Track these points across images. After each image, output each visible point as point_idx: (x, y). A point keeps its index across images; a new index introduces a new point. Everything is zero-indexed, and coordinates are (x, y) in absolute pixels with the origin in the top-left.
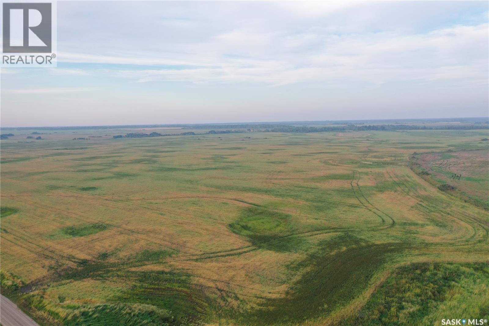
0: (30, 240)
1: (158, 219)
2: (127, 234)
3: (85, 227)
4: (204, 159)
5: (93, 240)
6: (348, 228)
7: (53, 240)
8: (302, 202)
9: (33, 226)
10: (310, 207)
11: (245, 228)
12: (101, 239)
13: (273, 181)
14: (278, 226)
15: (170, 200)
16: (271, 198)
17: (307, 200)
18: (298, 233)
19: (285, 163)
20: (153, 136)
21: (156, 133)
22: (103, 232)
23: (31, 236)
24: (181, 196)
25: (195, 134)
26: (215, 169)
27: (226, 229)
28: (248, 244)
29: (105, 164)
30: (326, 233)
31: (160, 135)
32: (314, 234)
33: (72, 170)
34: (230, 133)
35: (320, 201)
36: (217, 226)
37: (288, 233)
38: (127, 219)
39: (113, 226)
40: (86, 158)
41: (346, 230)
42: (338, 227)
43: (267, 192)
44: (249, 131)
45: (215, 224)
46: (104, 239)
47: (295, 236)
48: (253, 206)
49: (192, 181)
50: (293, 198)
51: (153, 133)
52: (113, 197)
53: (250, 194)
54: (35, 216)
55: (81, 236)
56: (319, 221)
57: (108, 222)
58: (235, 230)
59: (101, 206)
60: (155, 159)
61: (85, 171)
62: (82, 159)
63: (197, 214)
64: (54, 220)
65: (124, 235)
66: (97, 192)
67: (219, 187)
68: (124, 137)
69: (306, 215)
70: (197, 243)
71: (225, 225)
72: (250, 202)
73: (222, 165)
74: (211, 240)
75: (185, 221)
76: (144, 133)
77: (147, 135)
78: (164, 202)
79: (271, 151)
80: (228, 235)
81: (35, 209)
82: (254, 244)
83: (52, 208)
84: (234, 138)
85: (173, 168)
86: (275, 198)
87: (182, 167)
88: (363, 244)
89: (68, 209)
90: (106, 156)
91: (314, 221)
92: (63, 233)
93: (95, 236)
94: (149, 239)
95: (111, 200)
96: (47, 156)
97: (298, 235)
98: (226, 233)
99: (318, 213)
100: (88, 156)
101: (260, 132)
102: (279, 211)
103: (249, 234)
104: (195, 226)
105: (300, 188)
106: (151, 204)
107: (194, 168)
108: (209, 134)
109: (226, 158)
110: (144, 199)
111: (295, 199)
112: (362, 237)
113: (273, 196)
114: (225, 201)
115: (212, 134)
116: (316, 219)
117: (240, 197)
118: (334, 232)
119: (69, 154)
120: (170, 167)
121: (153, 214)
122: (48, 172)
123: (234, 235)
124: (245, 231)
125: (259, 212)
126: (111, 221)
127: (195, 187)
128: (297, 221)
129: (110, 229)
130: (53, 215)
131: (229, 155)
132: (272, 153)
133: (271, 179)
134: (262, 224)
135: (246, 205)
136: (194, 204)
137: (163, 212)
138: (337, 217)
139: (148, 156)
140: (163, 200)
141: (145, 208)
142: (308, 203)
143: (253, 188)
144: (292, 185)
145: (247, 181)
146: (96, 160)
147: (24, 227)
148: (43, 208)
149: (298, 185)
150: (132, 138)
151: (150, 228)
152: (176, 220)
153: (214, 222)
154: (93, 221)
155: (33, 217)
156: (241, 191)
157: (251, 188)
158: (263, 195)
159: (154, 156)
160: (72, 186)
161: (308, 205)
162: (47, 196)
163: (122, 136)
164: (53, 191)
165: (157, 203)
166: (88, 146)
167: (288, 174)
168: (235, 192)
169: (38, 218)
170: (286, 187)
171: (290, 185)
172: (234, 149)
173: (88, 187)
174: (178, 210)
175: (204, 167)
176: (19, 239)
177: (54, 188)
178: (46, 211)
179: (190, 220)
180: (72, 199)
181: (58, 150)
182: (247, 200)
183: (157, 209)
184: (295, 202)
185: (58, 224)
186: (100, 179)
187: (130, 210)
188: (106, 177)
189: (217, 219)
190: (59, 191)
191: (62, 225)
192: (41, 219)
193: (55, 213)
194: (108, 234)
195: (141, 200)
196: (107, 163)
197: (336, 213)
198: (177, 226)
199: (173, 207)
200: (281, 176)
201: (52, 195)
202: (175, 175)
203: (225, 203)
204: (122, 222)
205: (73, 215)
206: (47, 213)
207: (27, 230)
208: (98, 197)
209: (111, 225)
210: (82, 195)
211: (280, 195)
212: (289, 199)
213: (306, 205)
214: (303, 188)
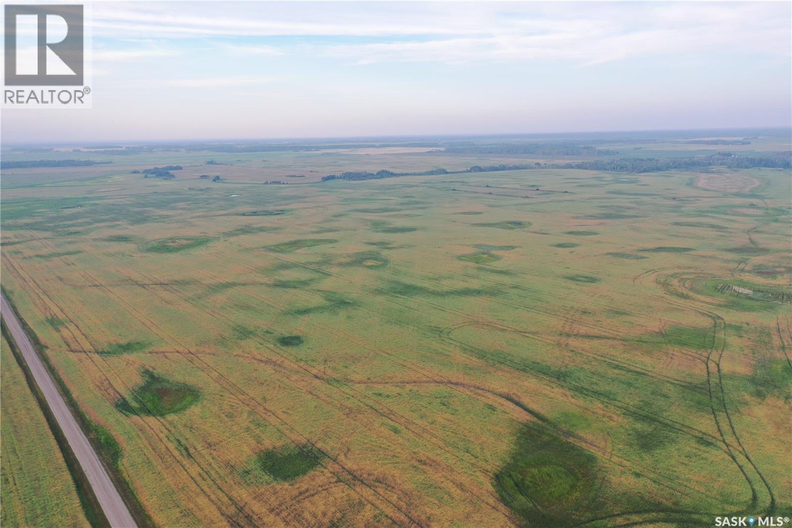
0: (219, 482)
1: (390, 444)
2: (346, 484)
3: (289, 453)
4: (460, 258)
5: (300, 494)
7: (248, 485)
8: (615, 417)
9: (221, 442)
10: (629, 435)
11: (520, 487)
12: (312, 492)
13: (573, 342)
14: (573, 487)
15: (409, 387)
16: (565, 399)
17: (627, 412)
18: (604, 516)
19: (593, 280)
20: (382, 177)
21: (386, 171)
22: (313, 473)
23: (220, 471)
24: (425, 379)
25: (446, 173)
26: (479, 292)
27: (491, 488)
29: (311, 263)
31: (392, 175)
32: (631, 522)
33: (266, 280)
34: (506, 170)
35: (647, 417)
36: (477, 477)
37: (589, 515)
38: (346, 439)
39: (326, 455)
40: (285, 244)
41: (686, 517)
42: (673, 507)
43: (560, 377)
44: (537, 166)
45: (475, 472)
46: (316, 494)
47: (598, 523)
48: (535, 419)
49: (441, 332)
50: (602, 403)
51: (382, 170)
52: (325, 368)
53: (531, 382)
54: (223, 415)
55: (285, 478)
56: (642, 481)
57: (319, 445)
58: (504, 493)
59: (309, 397)
60: (385, 253)
61: (283, 285)
62: (277, 246)
63: (448, 436)
64: (248, 429)
65: (342, 486)
66: (300, 351)
67: (482, 355)
68: (338, 178)
69: (620, 459)
71: (489, 475)
72: (532, 406)
73: (490, 280)
74: (468, 517)
75: (430, 455)
76: (368, 172)
77: (372, 174)
78: (399, 394)
79: (573, 239)
80: (493, 507)
81: (221, 394)
83: (243, 393)
84: (512, 186)
85: (412, 286)
86: (573, 400)
87: (426, 284)
89: (264, 399)
90: (314, 240)
91: (632, 480)
92: (260, 467)
93: (304, 484)
94: (378, 502)
95: (323, 379)
96: (230, 234)
97: (605, 521)
98: (491, 501)
99: (641, 457)
100: (287, 240)
101: (557, 168)
102: (578, 444)
103: (525, 507)
104: (444, 473)
105: (617, 371)
106: (380, 398)
107: (445, 289)
108: (470, 171)
109: (497, 258)
110: (369, 381)
111: (607, 406)
113: (568, 393)
114: (492, 399)
115: (475, 171)
116: (638, 475)
117: (515, 391)
118: (666, 521)
119: (261, 229)
120: (407, 281)
121: (382, 429)
122: (234, 284)
123: (502, 507)
124: (521, 497)
125: (544, 440)
126: (324, 442)
127: (446, 350)
128: (604, 477)
129: (323, 464)
130: (245, 416)
131: (502, 248)
132: (573, 245)
133: (568, 335)
134: (548, 478)
135: (525, 417)
136: (444, 405)
137: (397, 425)
138: (674, 473)
139: (374, 244)
140: (398, 388)
141: (371, 407)
142: (626, 421)
143: (538, 363)
144: (603, 359)
145: (528, 337)
146: (299, 251)
147: (210, 445)
148: (231, 393)
149: (613, 360)
150: (349, 182)
151: (379, 470)
152: (416, 450)
153: (473, 464)
154: (299, 438)
155: (219, 417)
156: (517, 369)
157: (534, 363)
158: (553, 387)
159: (383, 245)
160: (267, 332)
161: (627, 427)
162: (235, 356)
163: (335, 176)
164: (243, 343)
165: (388, 396)
166: (287, 204)
167: (598, 321)
168: (507, 372)
169: (226, 419)
170: (593, 363)
171: (599, 358)
172: (510, 228)
173: (290, 335)
174: (419, 422)
175: (460, 285)
176: (206, 476)
177: (244, 333)
178: (236, 401)
179: (438, 455)
180: (269, 369)
181: (244, 215)
182: (526, 401)
183: (388, 414)
184: (604, 416)
185: (253, 442)
186: (306, 311)
187: (349, 413)
188: (314, 307)
189: (478, 455)
190: (250, 344)
191: (259, 444)
192: (230, 423)
193: (247, 408)
194: (320, 480)
195: (366, 383)
196: (314, 263)
197: (673, 462)
198: (418, 469)
199: (412, 411)
200: (585, 328)
201: (242, 354)
202: (415, 310)
203: (491, 408)
204: (339, 445)
205: (272, 419)
206: (237, 408)
207: (215, 453)
208: (304, 367)
209: (325, 452)
210: (283, 359)
211: (580, 390)
212: (595, 403)
213: (622, 427)
214: (621, 369)
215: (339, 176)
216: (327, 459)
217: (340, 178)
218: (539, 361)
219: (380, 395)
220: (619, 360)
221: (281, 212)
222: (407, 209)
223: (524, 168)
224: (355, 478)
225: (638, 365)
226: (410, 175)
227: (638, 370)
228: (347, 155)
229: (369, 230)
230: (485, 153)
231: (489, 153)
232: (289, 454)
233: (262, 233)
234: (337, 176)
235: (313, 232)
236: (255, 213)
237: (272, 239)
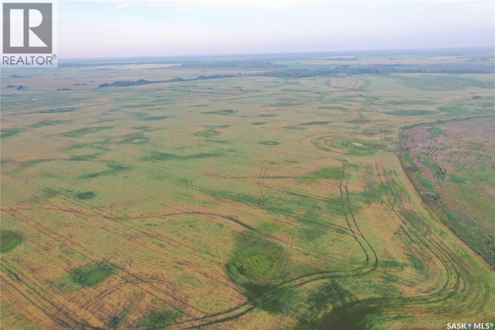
0: (42, 294)
1: (158, 255)
2: (132, 283)
4: (195, 134)
5: (101, 293)
6: (335, 272)
7: (64, 293)
8: (293, 223)
9: (41, 267)
10: (301, 232)
11: (241, 270)
12: (109, 291)
13: (267, 182)
14: (271, 266)
15: (168, 218)
16: (264, 215)
17: (299, 219)
18: (289, 280)
19: (276, 143)
20: (140, 84)
21: (143, 80)
22: (109, 279)
23: (42, 287)
24: (178, 212)
25: (183, 80)
26: (208, 155)
27: (223, 273)
28: (245, 299)
29: (96, 143)
30: (315, 280)
31: (148, 82)
32: (304, 281)
33: (64, 156)
34: (221, 77)
35: (310, 221)
36: (215, 268)
37: (281, 281)
38: (130, 255)
39: (117, 267)
40: (76, 131)
41: (333, 274)
42: (326, 270)
43: (260, 203)
45: (213, 265)
46: (112, 292)
47: (286, 285)
48: (247, 229)
49: (187, 182)
50: (285, 215)
51: (140, 80)
52: (111, 211)
53: (243, 208)
54: (41, 250)
55: (90, 285)
56: (309, 257)
57: (112, 261)
58: (231, 275)
59: (102, 231)
60: (146, 134)
61: (78, 159)
62: (71, 133)
63: (195, 245)
64: (60, 257)
65: (129, 284)
66: (94, 202)
67: (213, 194)
68: (110, 85)
69: (296, 247)
70: (198, 299)
71: (222, 266)
72: (245, 222)
73: (215, 147)
74: (210, 292)
75: (185, 258)
76: (130, 81)
77: (134, 82)
78: (162, 223)
79: (263, 119)
80: (226, 285)
81: (38, 235)
82: (250, 300)
83: (55, 233)
84: (225, 88)
85: (166, 154)
86: (268, 216)
87: (175, 153)
88: (347, 299)
89: (71, 236)
90: (97, 128)
91: (304, 257)
92: (71, 280)
93: (103, 287)
94: (153, 292)
95: (111, 219)
96: (34, 126)
97: (290, 283)
98: (224, 281)
99: (308, 244)
101: (251, 77)
102: (273, 241)
103: (244, 282)
104: (194, 268)
105: (292, 196)
106: (150, 227)
107: (188, 155)
108: (198, 79)
109: (218, 133)
110: (142, 217)
111: (288, 217)
112: (347, 287)
113: (265, 212)
114: (221, 220)
115: (201, 79)
116: (306, 254)
117: (234, 214)
118: (323, 278)
119: (58, 122)
120: (163, 151)
121: (153, 246)
122: (41, 161)
123: (230, 283)
124: (241, 276)
125: (253, 241)
126: (115, 258)
127: (190, 193)
128: (288, 258)
129: (115, 273)
130: (57, 248)
131: (221, 127)
132: (264, 123)
133: (264, 178)
134: (256, 263)
135: (241, 228)
136: (191, 226)
137: (162, 242)
138: (326, 251)
139: (138, 128)
140: (161, 219)
141: (145, 233)
142: (298, 224)
143: (247, 196)
144: (284, 190)
145: (240, 180)
146: (87, 135)
147: (33, 271)
148: (46, 234)
149: (290, 190)
150: (118, 88)
151: (153, 272)
152: (176, 257)
153: (212, 261)
154: (98, 258)
155: (38, 251)
156: (235, 200)
157: (244, 196)
158: (256, 210)
159: (145, 128)
160: (69, 191)
161: (299, 228)
162: (47, 209)
163: (108, 84)
164: (51, 200)
165: (155, 225)
166: (75, 104)
167: (280, 168)
168: (229, 203)
169: (44, 252)
170: (279, 193)
171: (282, 189)
172: (225, 114)
173: (85, 192)
174: (177, 239)
175: (196, 152)
176: (32, 292)
177: (52, 193)
178: (50, 239)
179: (189, 258)
180: (72, 215)
181: (44, 112)
182: (241, 219)
183: (156, 236)
184: (286, 223)
185: (65, 265)
186: (95, 175)
187: (131, 238)
188: (101, 172)
189: (215, 254)
190: (57, 200)
191: (69, 266)
192: (47, 254)
193: (59, 243)
194: (114, 283)
195: (140, 218)
196: (98, 143)
197: (325, 245)
198: (178, 268)
199: (171, 233)
200: (273, 172)
201: (51, 207)
202: (169, 169)
203: (221, 225)
204: (125, 259)
205: (78, 248)
206: (51, 243)
207: (37, 276)
208: (97, 212)
209: (116, 265)
210: (81, 208)
211: (272, 210)
212: (281, 216)
213: (297, 228)
214: (294, 195)
215: (111, 84)
216: (118, 269)
217: (112, 85)
218: (247, 194)
219: (150, 225)
220: (293, 189)
221: (72, 109)
222: (159, 105)
223: (231, 77)
224: (138, 279)
225: (303, 192)
226: (159, 82)
227: (304, 194)
228: (115, 70)
229: (135, 119)
230: (207, 67)
231: (209, 67)
232: (91, 270)
233: (58, 125)
234: (110, 84)
235: (95, 122)
236: (52, 111)
237: (67, 128)
